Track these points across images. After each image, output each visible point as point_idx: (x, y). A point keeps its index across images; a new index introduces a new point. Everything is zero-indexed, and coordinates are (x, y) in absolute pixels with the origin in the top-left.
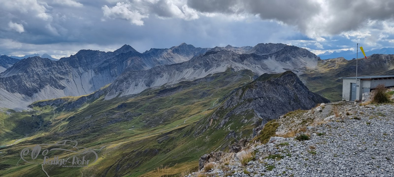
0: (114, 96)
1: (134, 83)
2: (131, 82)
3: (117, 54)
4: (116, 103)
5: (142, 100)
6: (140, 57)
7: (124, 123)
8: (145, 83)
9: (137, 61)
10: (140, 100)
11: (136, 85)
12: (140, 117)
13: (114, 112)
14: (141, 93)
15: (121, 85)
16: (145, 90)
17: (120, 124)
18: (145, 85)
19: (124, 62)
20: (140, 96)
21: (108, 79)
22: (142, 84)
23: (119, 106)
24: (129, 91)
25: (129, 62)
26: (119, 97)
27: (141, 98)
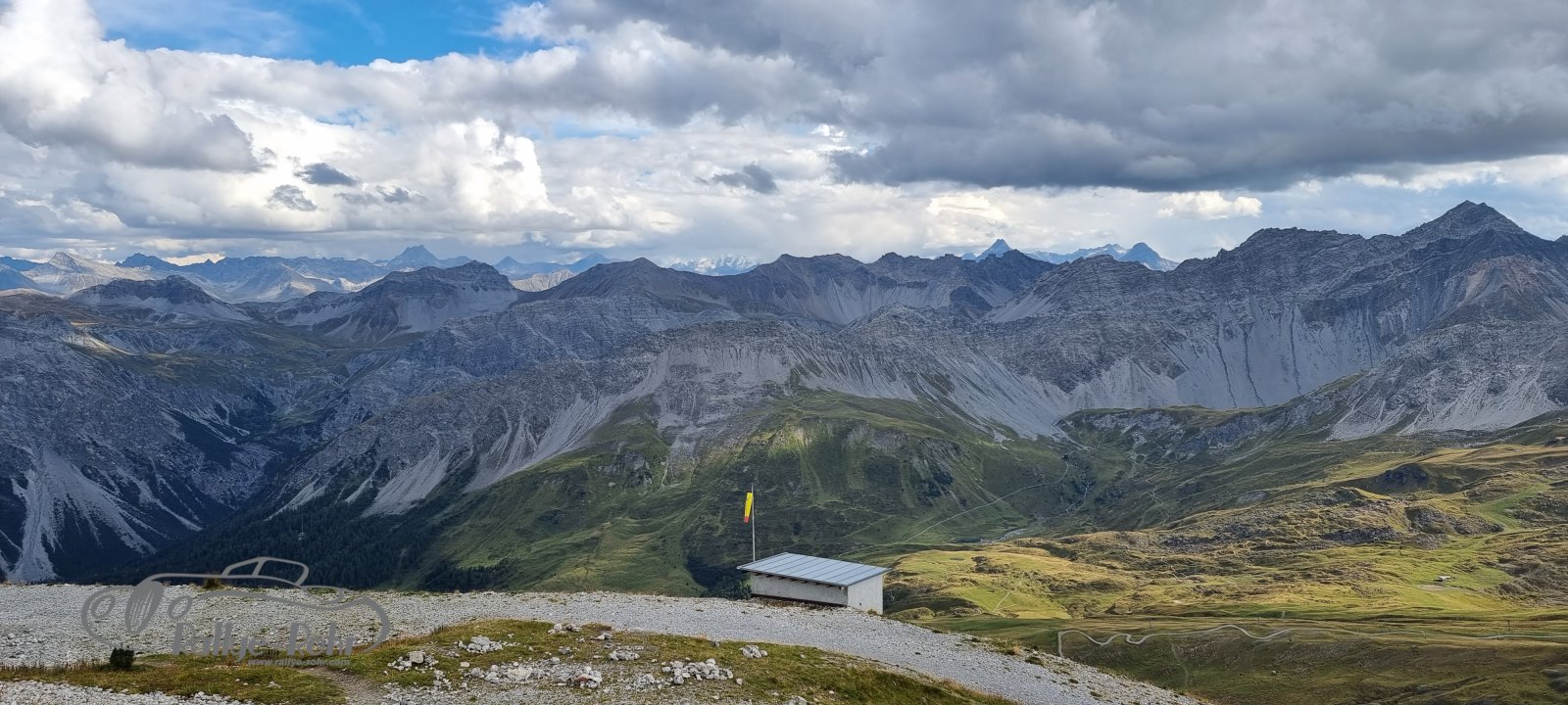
0: (1376, 425)
1: (1485, 378)
2: (1466, 371)
3: (1420, 246)
4: (1378, 460)
5: (1512, 464)
6: (1540, 260)
7: (1403, 552)
8: (1543, 386)
9: (1520, 276)
10: (1503, 462)
11: (1495, 390)
12: (1487, 542)
13: (1362, 497)
14: (1511, 431)
15: (1414, 383)
16: (1541, 419)
17: (1382, 555)
18: (1541, 395)
19: (1450, 283)
20: (1507, 442)
21: (1363, 352)
22: (1526, 387)
23: (1388, 473)
24: (1455, 413)
25: (1474, 281)
26: (1398, 434)
27: (1512, 454)
